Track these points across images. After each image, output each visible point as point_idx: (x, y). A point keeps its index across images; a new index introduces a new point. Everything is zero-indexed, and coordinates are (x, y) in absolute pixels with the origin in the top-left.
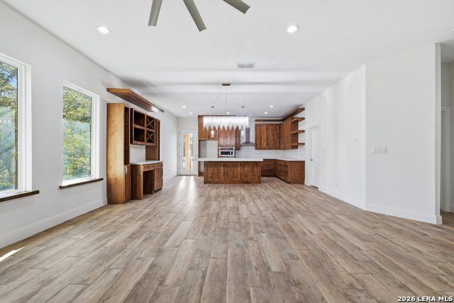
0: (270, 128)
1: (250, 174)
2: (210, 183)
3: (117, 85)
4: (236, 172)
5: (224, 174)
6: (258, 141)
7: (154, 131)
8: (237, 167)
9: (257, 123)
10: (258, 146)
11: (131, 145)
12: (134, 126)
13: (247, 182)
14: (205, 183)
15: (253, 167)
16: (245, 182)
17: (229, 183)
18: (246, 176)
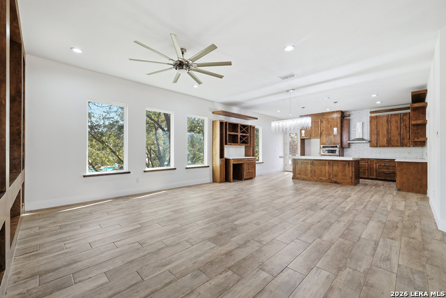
0: (394, 120)
1: (340, 174)
2: (297, 179)
3: (220, 108)
4: (323, 171)
5: (311, 172)
6: (374, 137)
7: (248, 135)
8: (325, 165)
9: (373, 115)
10: (374, 144)
11: (225, 146)
12: (228, 133)
13: (336, 182)
14: (293, 178)
15: (344, 166)
16: (333, 181)
17: (316, 181)
18: (335, 176)
